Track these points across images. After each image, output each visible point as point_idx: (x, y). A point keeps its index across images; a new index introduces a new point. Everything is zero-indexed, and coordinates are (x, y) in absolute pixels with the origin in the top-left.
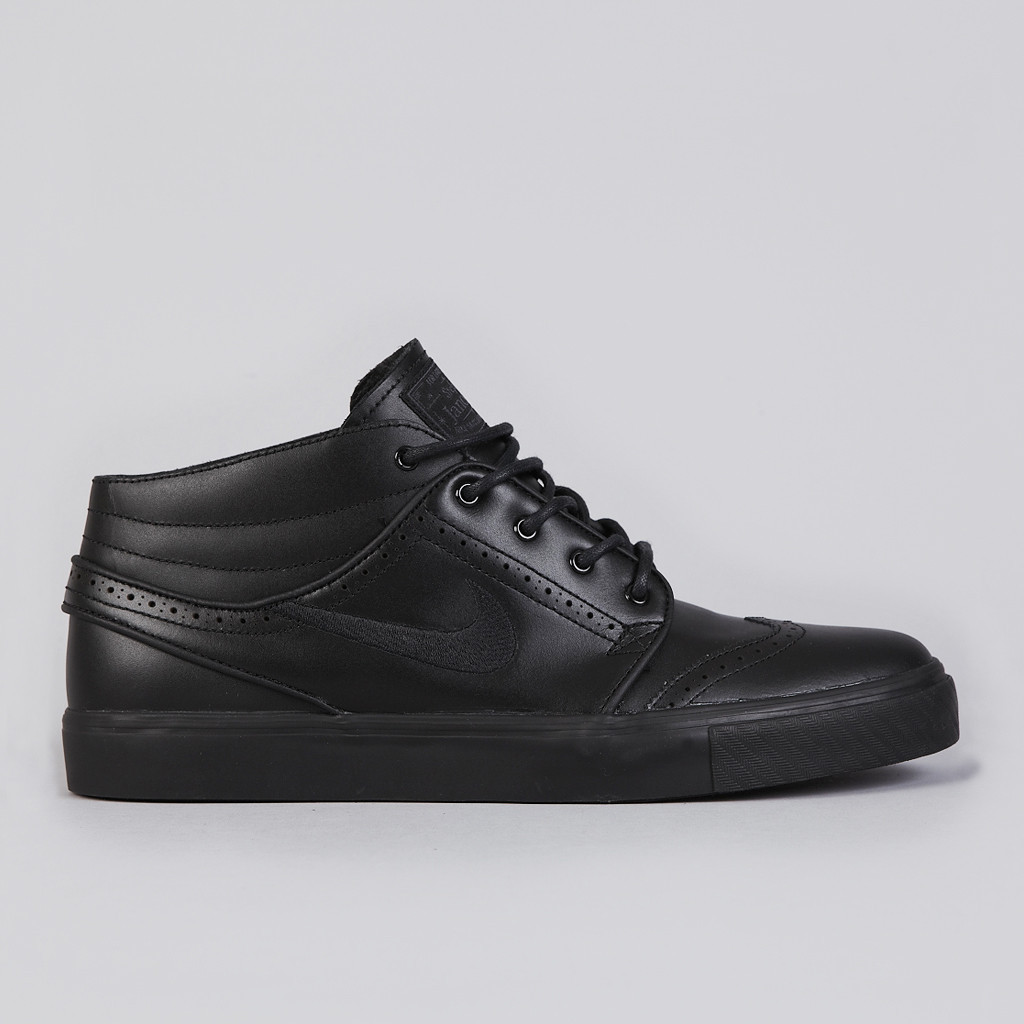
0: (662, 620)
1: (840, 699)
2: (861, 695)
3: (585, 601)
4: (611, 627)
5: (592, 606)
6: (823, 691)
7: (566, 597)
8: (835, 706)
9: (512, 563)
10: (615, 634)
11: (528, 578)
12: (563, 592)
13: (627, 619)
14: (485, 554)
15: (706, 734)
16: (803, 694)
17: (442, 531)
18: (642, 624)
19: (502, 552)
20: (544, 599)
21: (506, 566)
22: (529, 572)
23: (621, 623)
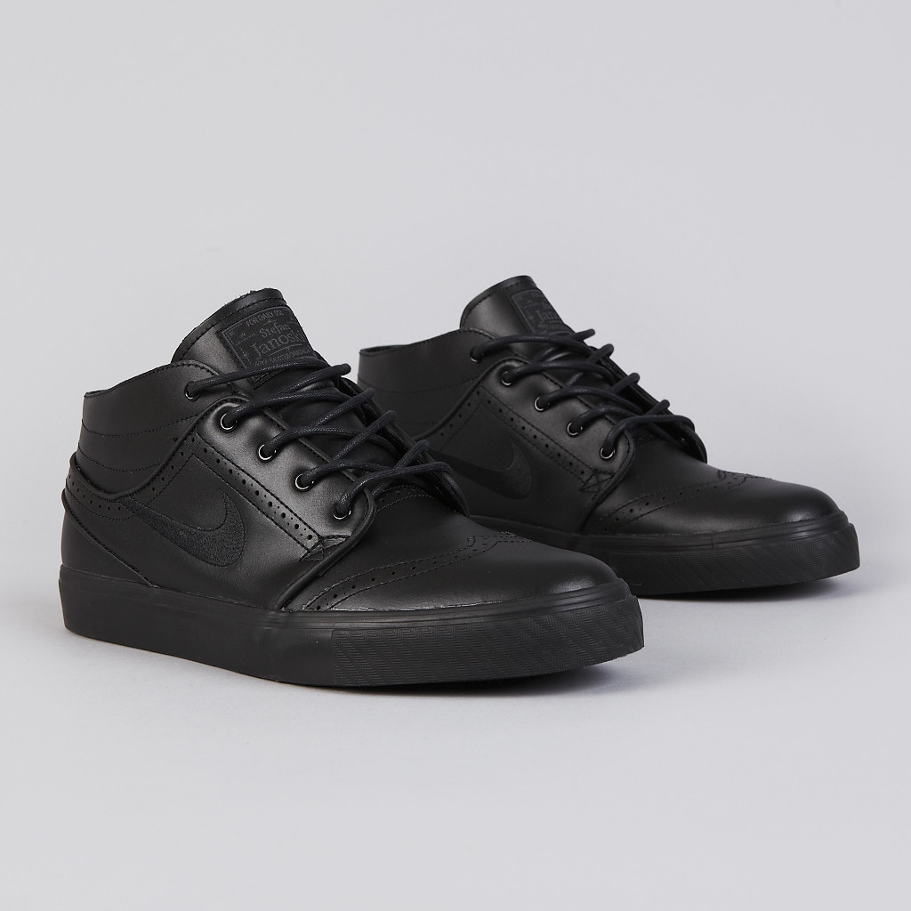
0: (350, 535)
1: (446, 617)
2: (466, 615)
3: (296, 515)
4: (310, 537)
5: (300, 519)
6: (440, 609)
7: (283, 510)
8: (441, 623)
9: (249, 480)
10: (310, 544)
11: (257, 493)
12: (281, 506)
13: (324, 530)
14: (231, 471)
15: (330, 635)
16: (422, 610)
17: (205, 451)
18: (334, 537)
19: (243, 471)
20: (266, 510)
21: (244, 482)
22: (258, 488)
23: (318, 535)
